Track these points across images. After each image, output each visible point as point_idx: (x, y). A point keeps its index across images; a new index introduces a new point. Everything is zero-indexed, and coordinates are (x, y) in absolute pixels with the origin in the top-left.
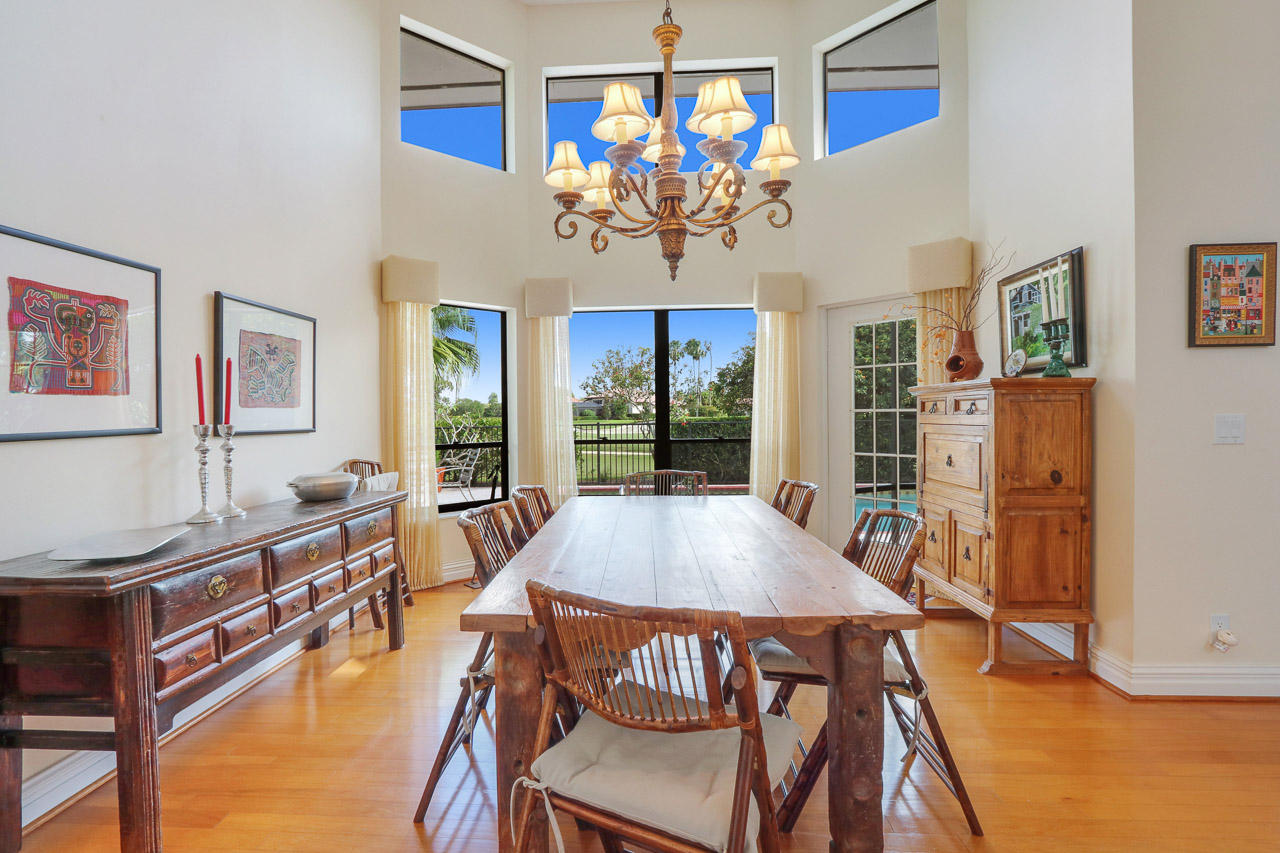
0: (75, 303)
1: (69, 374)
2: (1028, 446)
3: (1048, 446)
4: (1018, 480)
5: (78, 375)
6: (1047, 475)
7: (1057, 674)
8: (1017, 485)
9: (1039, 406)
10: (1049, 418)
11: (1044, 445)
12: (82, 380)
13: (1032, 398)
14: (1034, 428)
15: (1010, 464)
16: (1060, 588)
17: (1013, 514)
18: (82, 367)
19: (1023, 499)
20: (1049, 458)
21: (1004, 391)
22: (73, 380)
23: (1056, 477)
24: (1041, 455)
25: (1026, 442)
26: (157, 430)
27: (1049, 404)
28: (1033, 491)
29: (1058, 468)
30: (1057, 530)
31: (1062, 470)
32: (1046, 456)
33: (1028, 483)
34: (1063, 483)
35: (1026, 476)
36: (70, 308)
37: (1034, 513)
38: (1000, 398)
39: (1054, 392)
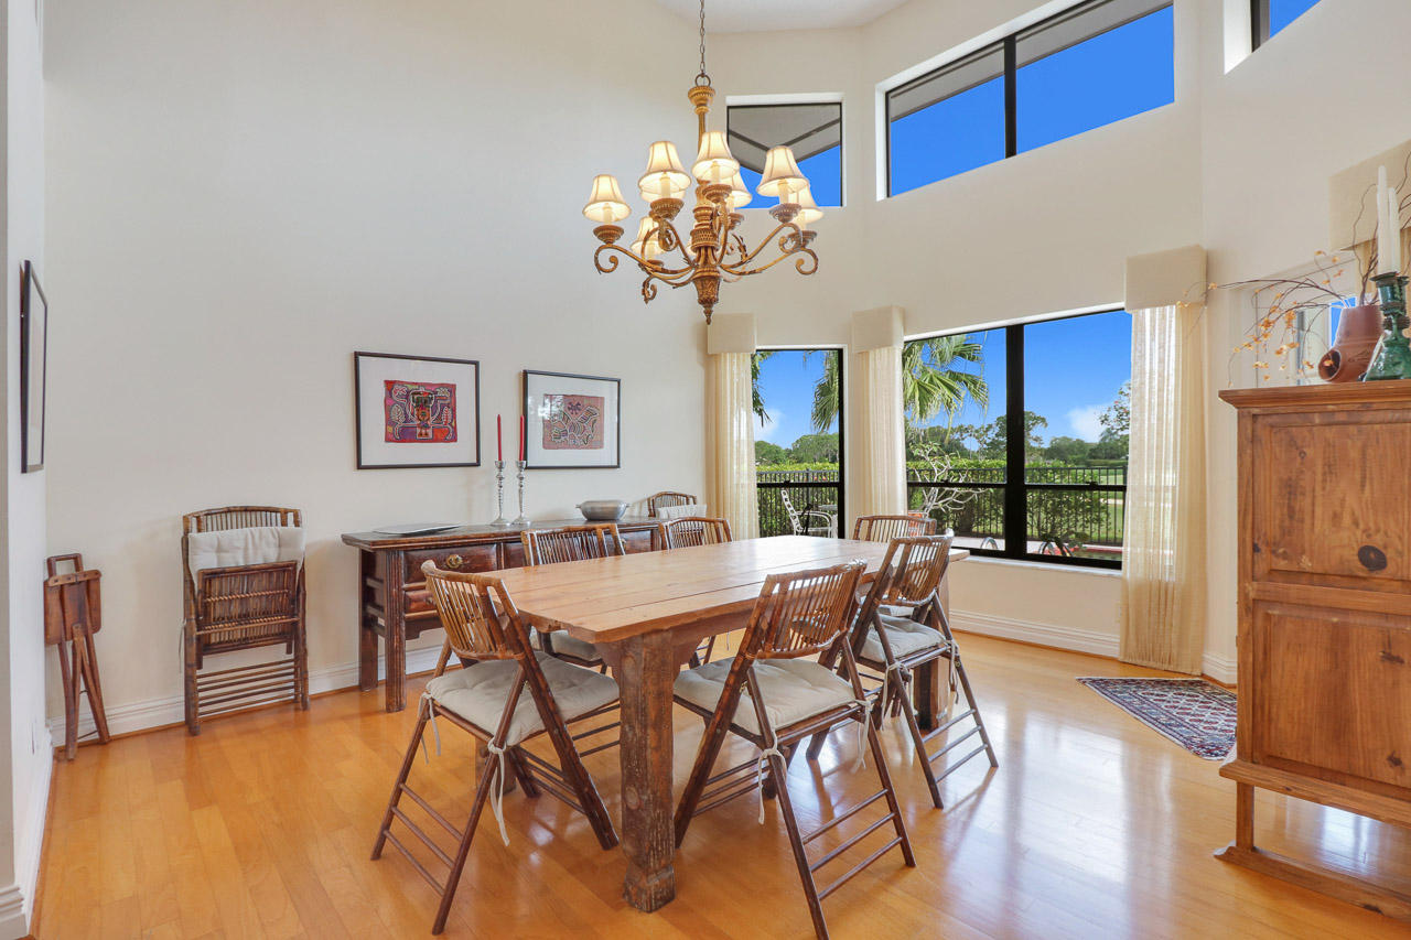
0: (422, 390)
1: (418, 430)
2: (1308, 500)
3: (1351, 501)
4: (1285, 556)
5: (423, 431)
6: (1351, 555)
7: (1376, 910)
8: (1282, 564)
9: (1330, 433)
10: (1354, 454)
11: (1343, 500)
12: (426, 434)
13: (1317, 419)
14: (1319, 469)
15: (1271, 527)
16: (1382, 759)
17: (1276, 612)
18: (427, 427)
19: (1295, 590)
20: (1356, 524)
21: (1256, 411)
22: (421, 434)
23: (1373, 559)
24: (1336, 518)
25: (1303, 494)
26: (478, 464)
27: (1352, 429)
28: (1323, 578)
29: (1378, 541)
30: (1373, 655)
31: (1385, 547)
32: (1347, 520)
33: (1306, 563)
34: (1391, 568)
35: (1303, 553)
36: (419, 393)
37: (1322, 616)
38: (1248, 423)
39: (1367, 408)
